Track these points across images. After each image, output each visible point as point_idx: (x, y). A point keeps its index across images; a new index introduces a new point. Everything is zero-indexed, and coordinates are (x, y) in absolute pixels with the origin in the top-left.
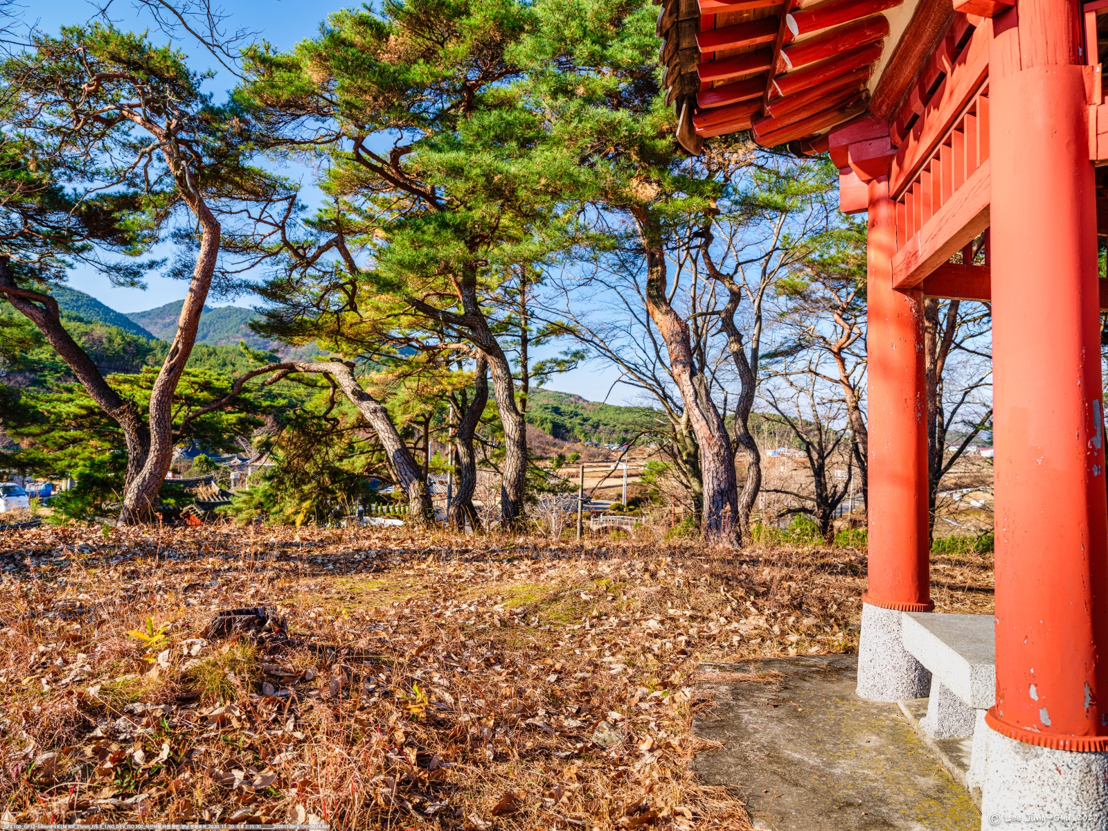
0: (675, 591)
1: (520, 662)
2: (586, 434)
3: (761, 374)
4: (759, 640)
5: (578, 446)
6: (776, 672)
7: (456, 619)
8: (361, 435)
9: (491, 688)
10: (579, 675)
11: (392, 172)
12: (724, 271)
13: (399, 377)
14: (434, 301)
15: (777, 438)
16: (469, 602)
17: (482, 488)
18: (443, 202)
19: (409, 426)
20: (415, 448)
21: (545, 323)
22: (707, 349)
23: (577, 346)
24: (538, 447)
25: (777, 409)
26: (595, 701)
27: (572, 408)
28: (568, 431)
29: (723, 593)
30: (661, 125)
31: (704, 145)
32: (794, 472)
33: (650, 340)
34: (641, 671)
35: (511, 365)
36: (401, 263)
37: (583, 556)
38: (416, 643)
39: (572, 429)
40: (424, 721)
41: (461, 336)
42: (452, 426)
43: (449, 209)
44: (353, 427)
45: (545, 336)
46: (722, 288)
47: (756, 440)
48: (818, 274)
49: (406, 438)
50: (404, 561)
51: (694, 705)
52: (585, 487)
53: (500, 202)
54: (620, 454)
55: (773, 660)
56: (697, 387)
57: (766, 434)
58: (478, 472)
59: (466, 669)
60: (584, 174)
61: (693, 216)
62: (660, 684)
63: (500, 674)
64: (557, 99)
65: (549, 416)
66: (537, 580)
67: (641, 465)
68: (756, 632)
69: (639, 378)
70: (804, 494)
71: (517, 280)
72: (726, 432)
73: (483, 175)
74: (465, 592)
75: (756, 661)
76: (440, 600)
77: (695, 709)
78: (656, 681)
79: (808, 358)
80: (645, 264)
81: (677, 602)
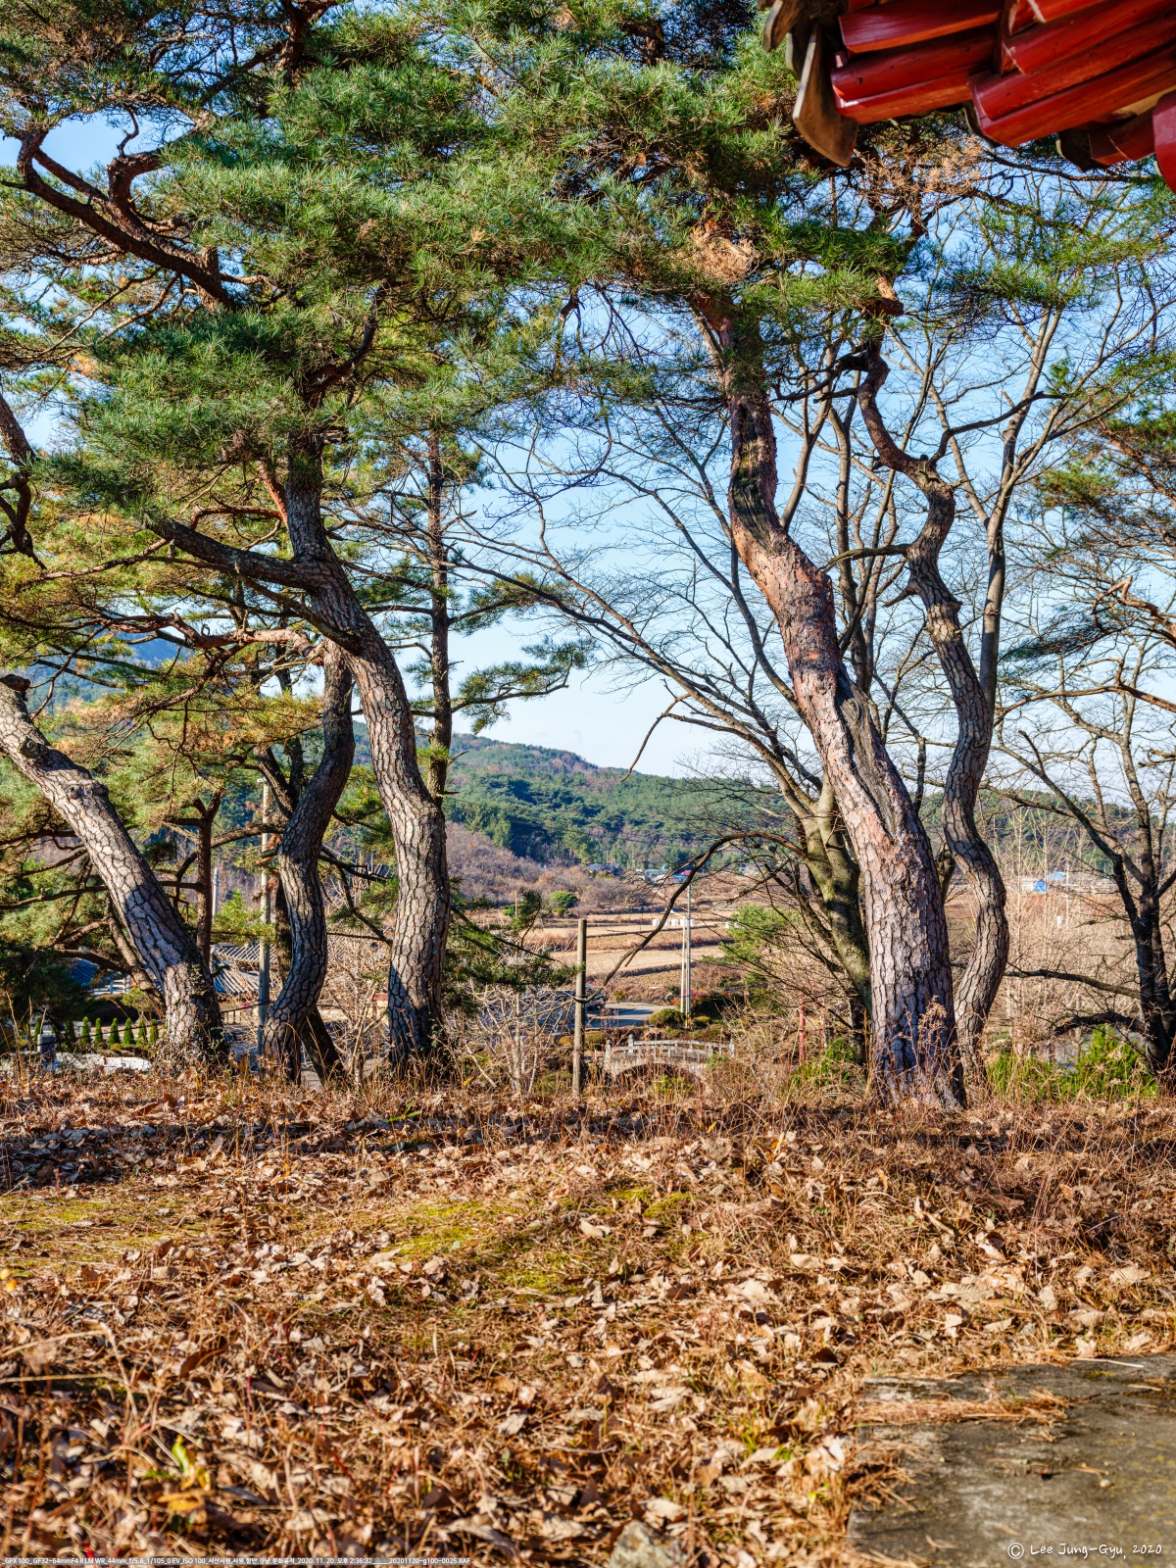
0: (806, 1213)
1: (434, 1389)
2: (591, 845)
3: (1005, 696)
4: (1007, 1323)
5: (573, 875)
6: (1047, 1396)
7: (281, 1290)
8: (47, 853)
9: (364, 1451)
10: (578, 1415)
11: (112, 215)
12: (915, 451)
13: (137, 712)
14: (219, 527)
15: (1045, 850)
16: (310, 1248)
17: (343, 979)
18: (240, 288)
19: (164, 831)
20: (179, 885)
21: (490, 579)
22: (878, 637)
23: (567, 635)
24: (477, 879)
25: (1044, 778)
26: (617, 1475)
27: (556, 785)
28: (548, 839)
29: (919, 1212)
30: (759, 99)
31: (862, 149)
32: (1088, 929)
33: (740, 616)
34: (724, 1400)
35: (409, 682)
36: (137, 437)
37: (585, 1133)
38: (182, 1346)
39: (559, 834)
40: (202, 1531)
41: (287, 612)
42: (269, 829)
43: (252, 303)
44: (28, 835)
45: (488, 609)
46: (909, 490)
47: (995, 854)
48: (1137, 457)
49: (157, 861)
50: (153, 1154)
51: (853, 1478)
52: (590, 972)
53: (376, 286)
54: (672, 891)
55: (1040, 1369)
56: (852, 725)
57: (1019, 840)
58: (331, 940)
59: (305, 1405)
60: (575, 218)
61: (837, 319)
62: (771, 1432)
63: (387, 1418)
64: (507, 39)
65: (503, 803)
66: (475, 1192)
67: (725, 918)
68: (1000, 1304)
69: (716, 708)
70: (1112, 979)
71: (421, 477)
72: (922, 832)
73: (334, 221)
74: (302, 1224)
75: (999, 1372)
76: (241, 1246)
77: (854, 1487)
78: (762, 1424)
79: (1116, 655)
80: (727, 436)
81: (812, 1237)
